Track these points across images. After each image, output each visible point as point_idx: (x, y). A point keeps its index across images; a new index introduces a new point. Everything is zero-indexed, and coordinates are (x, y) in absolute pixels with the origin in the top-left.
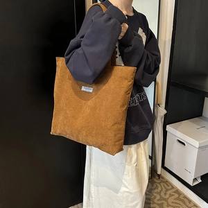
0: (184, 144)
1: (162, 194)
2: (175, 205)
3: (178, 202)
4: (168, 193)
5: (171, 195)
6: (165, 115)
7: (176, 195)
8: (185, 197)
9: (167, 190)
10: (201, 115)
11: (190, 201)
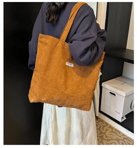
0: (115, 95)
1: (101, 130)
2: (111, 136)
3: (112, 134)
4: (105, 128)
5: (107, 130)
6: (101, 76)
7: (110, 130)
8: (116, 130)
9: (104, 127)
10: (122, 75)
11: (120, 132)
